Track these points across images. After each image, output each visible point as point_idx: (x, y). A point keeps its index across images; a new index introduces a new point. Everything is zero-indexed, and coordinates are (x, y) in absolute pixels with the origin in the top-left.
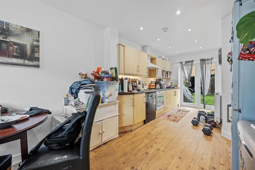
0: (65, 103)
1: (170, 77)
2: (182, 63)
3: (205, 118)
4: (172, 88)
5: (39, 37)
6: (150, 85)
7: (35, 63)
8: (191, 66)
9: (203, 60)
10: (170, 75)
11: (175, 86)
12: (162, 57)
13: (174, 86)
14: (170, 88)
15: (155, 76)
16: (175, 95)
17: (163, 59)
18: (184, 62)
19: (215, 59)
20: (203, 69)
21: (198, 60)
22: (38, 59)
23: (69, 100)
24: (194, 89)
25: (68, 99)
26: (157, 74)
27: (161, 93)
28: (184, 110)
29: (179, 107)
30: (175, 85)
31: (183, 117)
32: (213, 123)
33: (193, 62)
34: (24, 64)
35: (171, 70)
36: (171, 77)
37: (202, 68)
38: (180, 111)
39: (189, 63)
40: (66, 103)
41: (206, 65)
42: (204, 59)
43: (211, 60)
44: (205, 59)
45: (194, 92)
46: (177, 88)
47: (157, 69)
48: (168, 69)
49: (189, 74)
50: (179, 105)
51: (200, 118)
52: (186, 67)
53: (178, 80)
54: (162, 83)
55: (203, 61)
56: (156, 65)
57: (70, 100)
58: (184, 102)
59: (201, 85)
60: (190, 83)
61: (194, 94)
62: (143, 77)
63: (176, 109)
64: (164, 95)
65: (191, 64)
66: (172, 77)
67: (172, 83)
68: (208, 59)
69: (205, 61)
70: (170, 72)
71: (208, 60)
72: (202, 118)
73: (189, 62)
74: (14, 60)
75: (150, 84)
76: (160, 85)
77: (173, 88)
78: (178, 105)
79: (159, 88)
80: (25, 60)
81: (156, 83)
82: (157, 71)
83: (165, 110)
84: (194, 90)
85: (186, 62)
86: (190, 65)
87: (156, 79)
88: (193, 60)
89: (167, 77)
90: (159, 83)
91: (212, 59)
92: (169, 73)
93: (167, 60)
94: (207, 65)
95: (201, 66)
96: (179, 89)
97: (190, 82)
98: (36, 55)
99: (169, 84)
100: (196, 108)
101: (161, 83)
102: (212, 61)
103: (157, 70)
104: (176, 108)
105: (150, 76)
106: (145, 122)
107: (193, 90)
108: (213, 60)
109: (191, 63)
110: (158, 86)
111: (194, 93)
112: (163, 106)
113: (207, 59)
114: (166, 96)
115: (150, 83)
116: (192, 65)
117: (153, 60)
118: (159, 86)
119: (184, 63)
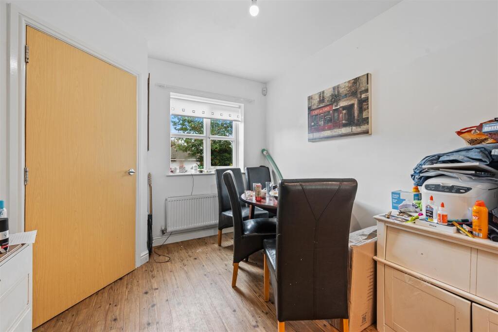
0: (393, 203)
5: (368, 84)
7: (364, 128)
22: (366, 121)
23: (401, 198)
25: (400, 196)
34: (352, 133)
40: (395, 203)
57: (405, 200)
74: (344, 130)
80: (353, 127)
98: (365, 115)
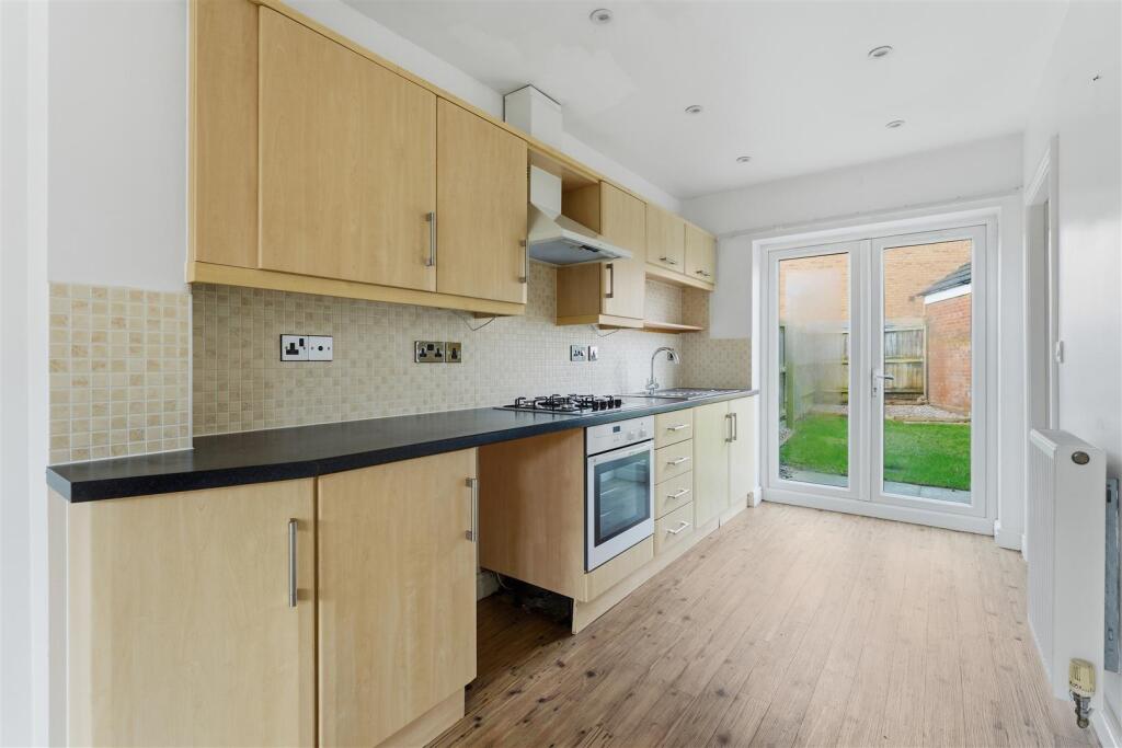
15: (593, 316)
26: (611, 296)
27: (629, 438)
29: (754, 512)
35: (709, 279)
36: (708, 324)
47: (604, 263)
48: (691, 271)
53: (747, 342)
56: (599, 233)
64: (648, 446)
78: (749, 496)
82: (606, 273)
83: (661, 549)
96: (756, 397)
103: (610, 266)
105: (564, 309)
112: (645, 528)
114: (670, 454)
117: (576, 195)
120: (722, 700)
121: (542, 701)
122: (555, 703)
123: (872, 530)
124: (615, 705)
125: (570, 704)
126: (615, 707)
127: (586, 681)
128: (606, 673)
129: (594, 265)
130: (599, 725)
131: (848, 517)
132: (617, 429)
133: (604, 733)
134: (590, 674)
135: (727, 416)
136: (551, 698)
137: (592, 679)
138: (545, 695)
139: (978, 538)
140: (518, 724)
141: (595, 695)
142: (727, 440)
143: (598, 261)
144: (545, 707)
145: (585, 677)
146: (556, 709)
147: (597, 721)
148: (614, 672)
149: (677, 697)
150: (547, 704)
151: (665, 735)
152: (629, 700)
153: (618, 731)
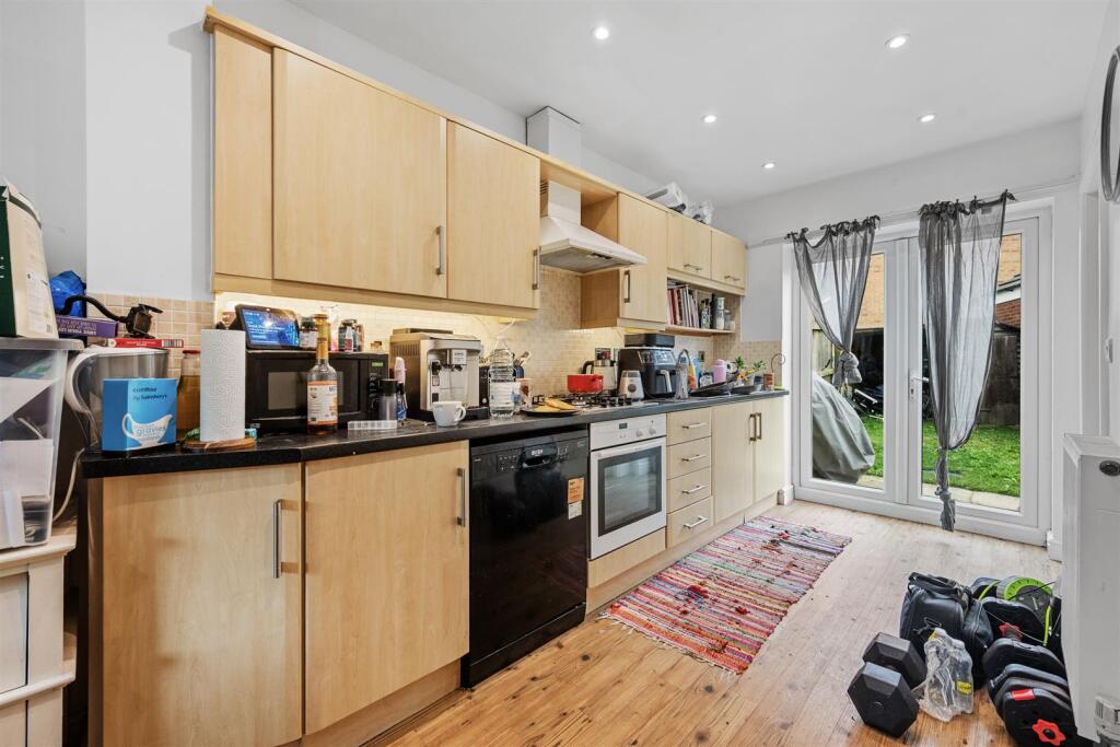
1: (733, 323)
2: (800, 238)
3: (966, 657)
4: (734, 391)
6: (588, 373)
8: (858, 260)
9: (938, 214)
10: (732, 312)
11: (758, 379)
12: (663, 193)
13: (752, 383)
14: (721, 393)
15: (611, 319)
16: (753, 439)
17: (675, 205)
18: (815, 234)
19: (1027, 198)
20: (943, 270)
21: (909, 216)
24: (881, 392)
26: (628, 300)
27: (639, 435)
28: (812, 543)
29: (785, 509)
30: (760, 373)
31: (793, 609)
32: (1054, 728)
33: (877, 231)
35: (738, 284)
36: (738, 328)
37: (934, 263)
38: (783, 547)
39: (850, 239)
41: (963, 245)
42: (945, 205)
43: (997, 209)
44: (957, 204)
45: (879, 409)
46: (773, 395)
47: (622, 270)
48: (718, 276)
49: (847, 305)
50: (787, 498)
51: (930, 651)
52: (830, 263)
53: (778, 344)
54: (664, 358)
55: (941, 218)
56: (617, 242)
58: (817, 474)
59: (926, 373)
60: (852, 362)
61: (881, 422)
62: (514, 320)
63: (758, 525)
64: (661, 442)
65: (860, 242)
66: (746, 327)
67: (739, 362)
68: (975, 205)
69: (955, 216)
70: (733, 300)
71: (979, 212)
72: (945, 652)
73: (847, 233)
75: (584, 371)
76: (650, 376)
77: (744, 393)
78: (779, 494)
79: (640, 393)
81: (626, 361)
82: (623, 279)
83: (673, 542)
84: (882, 398)
85: (830, 232)
86: (855, 248)
87: (627, 337)
88: (873, 218)
89: (712, 327)
90: (643, 362)
91: (1005, 197)
92: (721, 302)
93: (708, 220)
94: (966, 246)
95: (929, 251)
96: (786, 397)
97: (855, 358)
99: (724, 369)
100: (890, 518)
101: (657, 363)
102: (1006, 220)
103: (627, 273)
104: (760, 518)
105: (588, 314)
106: (470, 672)
107: (875, 401)
108: (1010, 207)
109: (862, 234)
110: (633, 382)
111: (881, 412)
112: (656, 521)
113: (966, 199)
114: (685, 450)
115: (587, 364)
116: (866, 250)
117: (594, 209)
118: (638, 382)
119: (813, 242)
120: (708, 696)
121: (534, 679)
122: (545, 682)
123: (907, 533)
124: (601, 691)
125: (558, 684)
126: (602, 692)
127: (579, 664)
128: (600, 658)
129: (613, 272)
130: (582, 709)
131: (881, 520)
132: (623, 426)
133: (585, 717)
134: (585, 658)
135: (751, 416)
136: (544, 677)
137: (585, 663)
138: (538, 674)
139: (1028, 549)
140: (507, 699)
141: (586, 678)
142: (751, 439)
143: (616, 268)
144: (536, 685)
145: (580, 660)
146: (544, 689)
147: (581, 705)
148: (608, 657)
149: (664, 689)
150: (538, 682)
151: (645, 724)
152: (617, 687)
153: (599, 717)
